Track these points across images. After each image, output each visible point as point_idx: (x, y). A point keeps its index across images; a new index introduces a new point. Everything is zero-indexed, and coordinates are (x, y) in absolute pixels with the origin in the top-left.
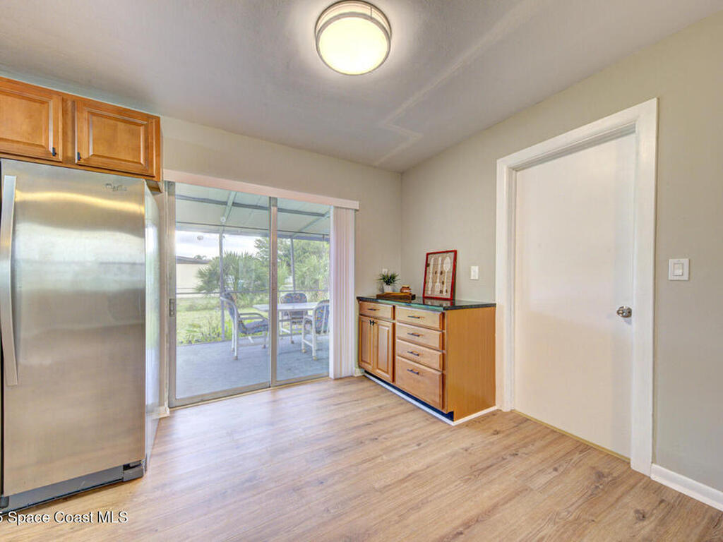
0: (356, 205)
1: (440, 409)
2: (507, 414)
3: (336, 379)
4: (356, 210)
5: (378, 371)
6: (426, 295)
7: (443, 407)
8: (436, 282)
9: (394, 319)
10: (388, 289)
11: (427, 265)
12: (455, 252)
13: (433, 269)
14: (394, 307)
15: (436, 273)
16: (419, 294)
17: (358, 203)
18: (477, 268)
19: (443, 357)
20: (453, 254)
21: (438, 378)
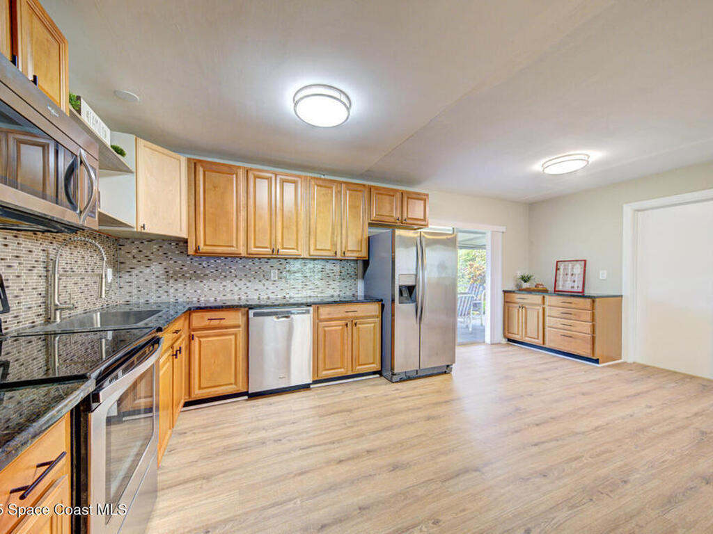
0: (503, 229)
1: (590, 356)
2: (630, 364)
3: (492, 344)
4: (503, 232)
5: (526, 338)
6: (557, 289)
7: (593, 355)
8: (567, 281)
9: (544, 304)
10: (525, 285)
11: (557, 269)
12: (585, 261)
13: (564, 272)
14: (544, 297)
15: (567, 274)
16: (551, 289)
17: (504, 227)
18: (605, 272)
19: (594, 326)
20: (583, 262)
21: (589, 338)
